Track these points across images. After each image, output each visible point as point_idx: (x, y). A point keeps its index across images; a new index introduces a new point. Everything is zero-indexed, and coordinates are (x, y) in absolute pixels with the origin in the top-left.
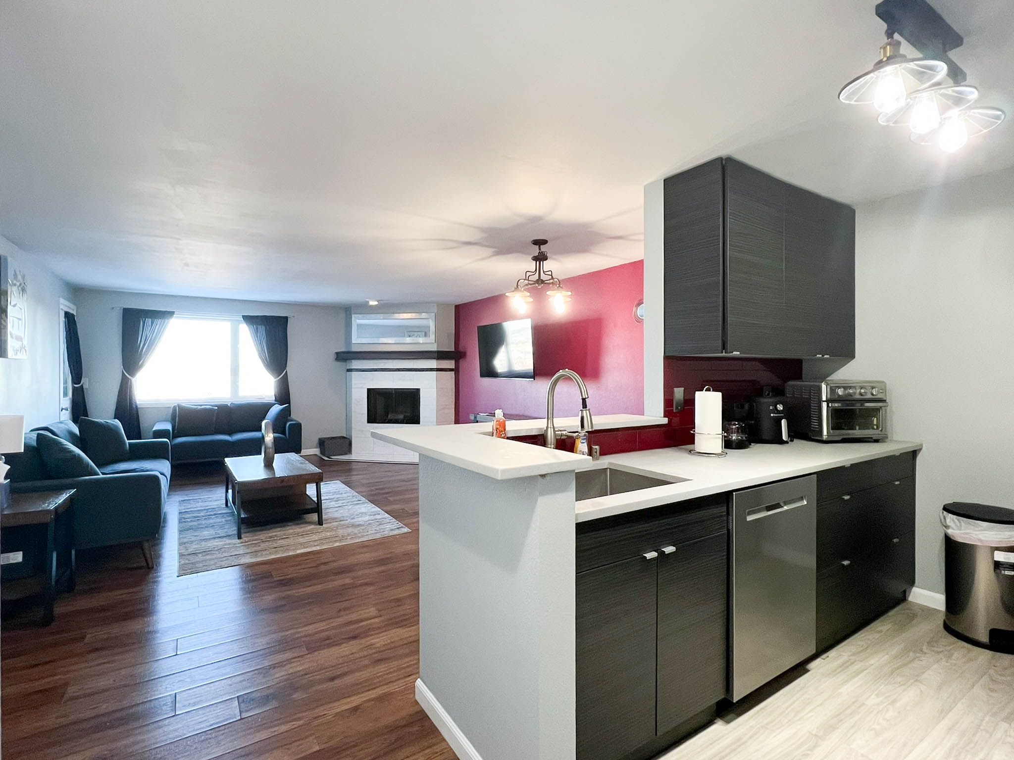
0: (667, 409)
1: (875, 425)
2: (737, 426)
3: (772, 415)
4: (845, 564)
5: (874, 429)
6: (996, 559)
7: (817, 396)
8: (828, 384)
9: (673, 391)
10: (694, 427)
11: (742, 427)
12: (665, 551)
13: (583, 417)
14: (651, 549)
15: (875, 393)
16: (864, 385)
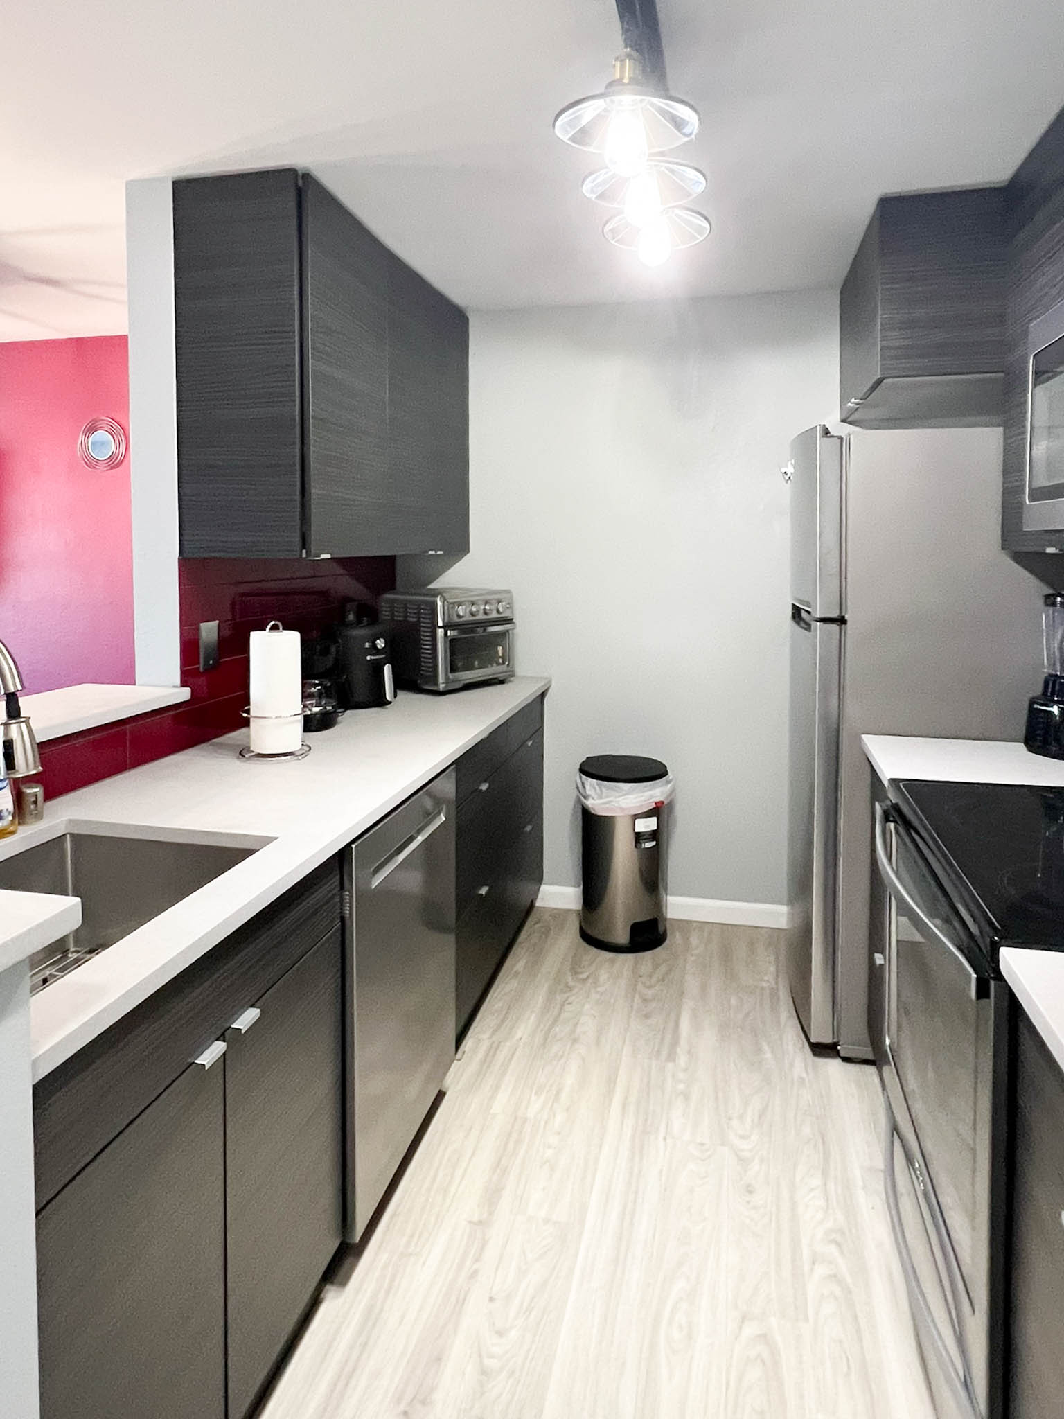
0: (185, 669)
1: (500, 657)
2: (319, 687)
3: (368, 658)
4: (484, 893)
5: (498, 664)
6: (636, 831)
7: (429, 619)
8: (445, 600)
9: (198, 629)
10: (248, 704)
11: (325, 687)
12: (241, 1027)
13: (12, 740)
14: (212, 1039)
15: (501, 610)
16: (489, 597)
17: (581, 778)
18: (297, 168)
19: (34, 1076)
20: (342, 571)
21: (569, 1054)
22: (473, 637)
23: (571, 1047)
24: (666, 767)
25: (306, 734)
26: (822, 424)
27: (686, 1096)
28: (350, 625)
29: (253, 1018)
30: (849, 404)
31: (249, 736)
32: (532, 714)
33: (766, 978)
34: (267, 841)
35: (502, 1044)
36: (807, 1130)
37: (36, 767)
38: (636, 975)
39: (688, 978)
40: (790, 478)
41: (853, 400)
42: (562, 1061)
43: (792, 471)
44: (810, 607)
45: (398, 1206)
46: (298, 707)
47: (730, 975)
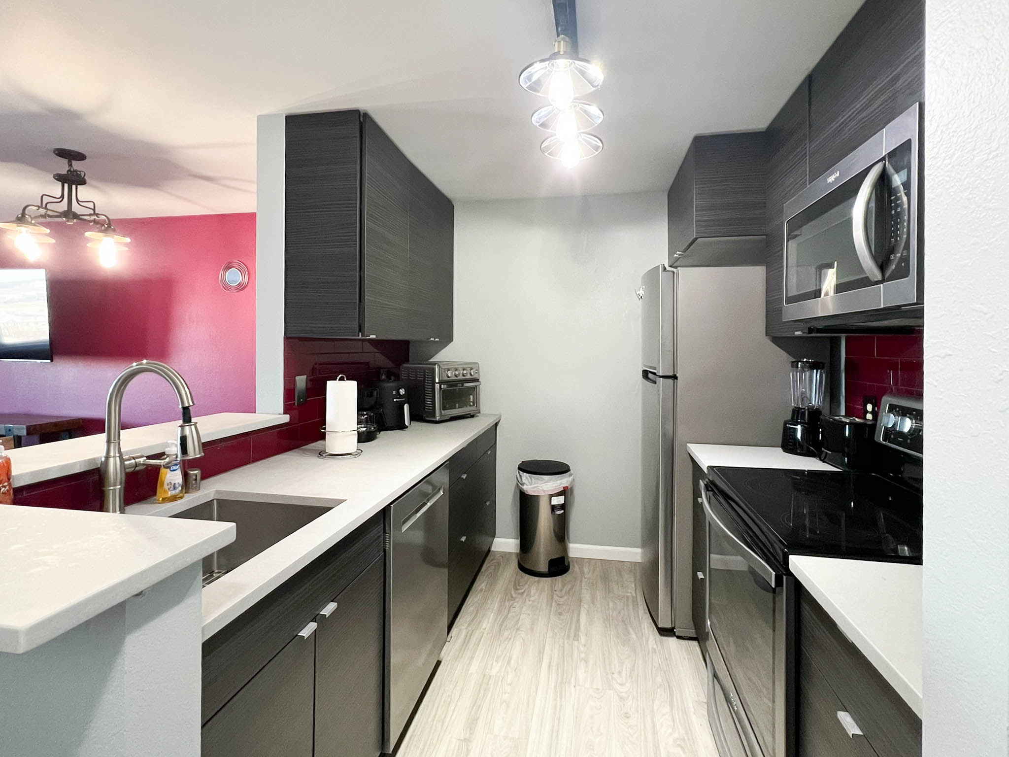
0: (288, 403)
1: (472, 402)
2: (366, 416)
3: (395, 400)
4: (463, 540)
5: (471, 406)
6: (552, 504)
7: (431, 378)
8: (440, 367)
9: (295, 380)
10: (325, 424)
11: (371, 417)
12: (326, 614)
13: (186, 436)
14: (308, 620)
15: (472, 374)
16: (465, 366)
17: (519, 473)
18: (359, 109)
19: (203, 636)
20: (375, 350)
21: (515, 637)
22: (455, 390)
23: (516, 632)
24: (569, 467)
25: (359, 444)
26: (662, 263)
27: (586, 662)
28: (383, 381)
29: (332, 609)
30: (675, 255)
31: (325, 445)
32: (490, 435)
33: (629, 591)
34: (340, 502)
35: (474, 631)
36: (659, 679)
37: (200, 453)
38: (552, 591)
39: (584, 591)
40: (641, 297)
41: (678, 252)
42: (511, 641)
43: (643, 292)
44: (655, 370)
45: (414, 731)
46: (355, 427)
47: (608, 590)
